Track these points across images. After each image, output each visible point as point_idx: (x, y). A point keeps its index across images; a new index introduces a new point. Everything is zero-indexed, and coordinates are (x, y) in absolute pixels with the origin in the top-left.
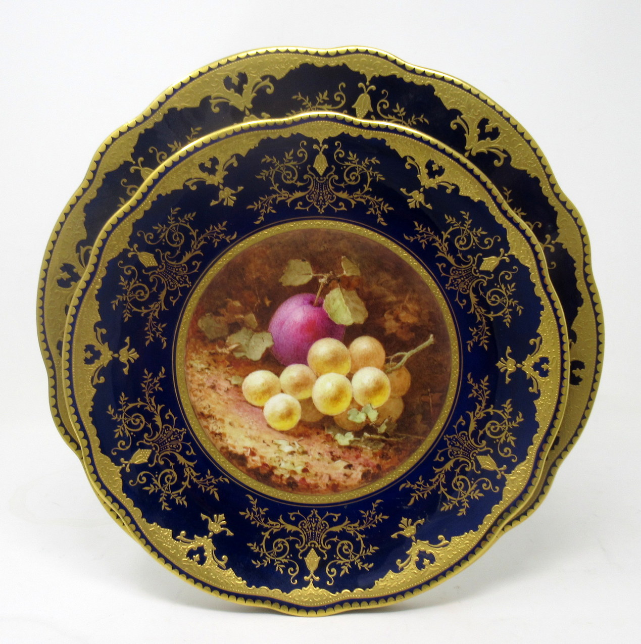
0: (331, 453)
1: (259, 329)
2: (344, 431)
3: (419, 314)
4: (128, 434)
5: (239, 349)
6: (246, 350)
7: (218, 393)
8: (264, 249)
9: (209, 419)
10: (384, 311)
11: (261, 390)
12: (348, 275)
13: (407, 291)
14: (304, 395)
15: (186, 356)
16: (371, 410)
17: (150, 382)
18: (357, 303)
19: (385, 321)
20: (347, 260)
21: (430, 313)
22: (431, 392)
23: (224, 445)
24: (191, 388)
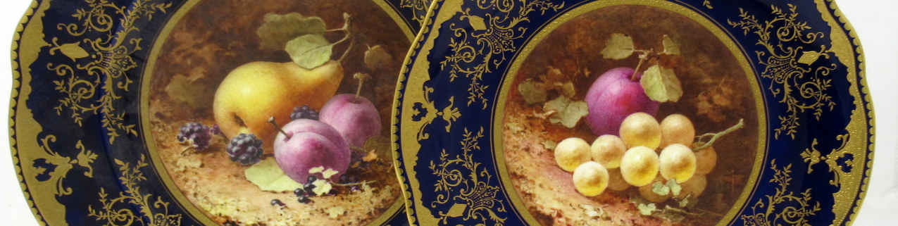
0: (633, 221)
1: (576, 98)
2: (647, 202)
3: (732, 98)
4: (446, 188)
5: (555, 115)
6: (562, 117)
7: (531, 156)
8: (589, 20)
9: (521, 179)
10: (699, 92)
11: (572, 157)
12: (668, 53)
13: (722, 75)
14: (613, 165)
15: (504, 118)
16: (675, 185)
17: (469, 140)
18: (673, 81)
19: (699, 101)
20: (669, 39)
21: (743, 98)
22: (734, 173)
23: (534, 205)
24: (507, 150)
